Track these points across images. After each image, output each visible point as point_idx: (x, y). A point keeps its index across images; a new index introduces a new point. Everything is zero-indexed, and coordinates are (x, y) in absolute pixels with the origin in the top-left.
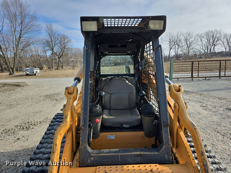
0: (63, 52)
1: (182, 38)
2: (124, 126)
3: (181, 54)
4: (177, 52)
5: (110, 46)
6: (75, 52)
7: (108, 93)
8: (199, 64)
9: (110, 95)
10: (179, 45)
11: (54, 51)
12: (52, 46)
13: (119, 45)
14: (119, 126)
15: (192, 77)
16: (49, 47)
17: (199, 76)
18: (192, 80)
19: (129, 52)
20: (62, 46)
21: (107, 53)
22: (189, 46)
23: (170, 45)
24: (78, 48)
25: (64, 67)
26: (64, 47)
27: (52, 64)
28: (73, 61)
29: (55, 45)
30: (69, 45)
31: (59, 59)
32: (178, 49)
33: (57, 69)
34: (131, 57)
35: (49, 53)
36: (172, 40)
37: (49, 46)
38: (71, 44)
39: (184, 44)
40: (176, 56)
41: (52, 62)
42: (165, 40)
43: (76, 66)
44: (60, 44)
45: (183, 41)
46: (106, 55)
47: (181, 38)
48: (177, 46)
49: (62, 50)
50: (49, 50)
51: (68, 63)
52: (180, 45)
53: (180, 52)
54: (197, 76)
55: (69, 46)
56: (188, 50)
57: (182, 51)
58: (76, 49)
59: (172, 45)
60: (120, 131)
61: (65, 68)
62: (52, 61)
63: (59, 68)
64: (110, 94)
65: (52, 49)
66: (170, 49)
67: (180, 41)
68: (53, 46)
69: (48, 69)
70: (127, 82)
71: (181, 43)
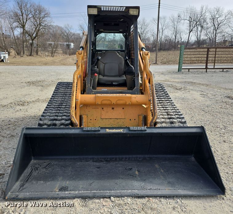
0: (38, 31)
1: (208, 16)
2: (114, 83)
3: (205, 40)
4: (199, 36)
5: (105, 25)
6: (53, 31)
7: (103, 63)
8: (216, 52)
9: (104, 65)
10: (202, 27)
11: (25, 29)
12: (23, 22)
13: (113, 24)
14: (110, 83)
15: (206, 68)
16: (18, 23)
17: (215, 67)
18: (206, 72)
19: (121, 30)
20: (36, 21)
21: (102, 30)
22: (216, 29)
23: (190, 26)
24: (58, 25)
25: (39, 53)
26: (40, 24)
27: (23, 47)
28: (50, 45)
29: (27, 21)
30: (47, 21)
31: (33, 40)
32: (201, 31)
33: (31, 55)
34: (123, 35)
35: (18, 32)
36: (193, 19)
37: (18, 20)
38: (50, 19)
39: (210, 25)
40: (198, 43)
41: (23, 45)
42: (183, 18)
43: (56, 52)
44: (34, 18)
45: (208, 20)
46: (101, 32)
47: (206, 17)
48: (200, 28)
49: (36, 29)
50: (18, 27)
51: (45, 48)
52: (205, 26)
53: (203, 37)
54: (213, 67)
55: (46, 23)
56: (214, 34)
57: (206, 35)
58: (56, 27)
59: (194, 25)
60: (111, 87)
61: (41, 55)
62: (23, 43)
63: (32, 54)
64: (104, 63)
65: (23, 26)
66: (190, 32)
67: (205, 21)
68: (25, 21)
69: (16, 54)
70: (118, 54)
71: (205, 23)
